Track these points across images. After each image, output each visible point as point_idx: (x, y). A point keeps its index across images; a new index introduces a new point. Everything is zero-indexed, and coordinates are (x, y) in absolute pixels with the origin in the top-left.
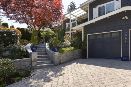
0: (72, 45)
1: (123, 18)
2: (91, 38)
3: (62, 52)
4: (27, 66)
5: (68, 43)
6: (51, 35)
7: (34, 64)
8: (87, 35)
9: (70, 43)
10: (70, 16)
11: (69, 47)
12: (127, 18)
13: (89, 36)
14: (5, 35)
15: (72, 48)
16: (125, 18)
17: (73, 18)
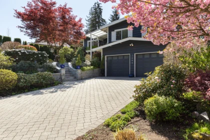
0: (91, 65)
2: (109, 58)
3: (83, 70)
4: (58, 79)
5: (88, 62)
6: (70, 53)
7: (63, 77)
8: (106, 56)
9: (90, 63)
10: (91, 35)
11: (89, 66)
12: (133, 45)
13: (107, 57)
14: (40, 55)
15: (92, 67)
16: (131, 45)
17: (93, 37)
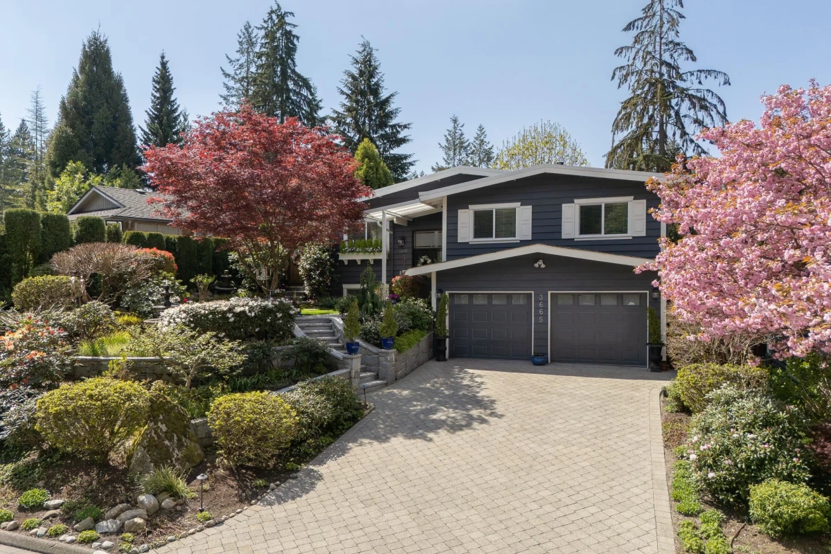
1: (536, 265)
12: (543, 266)
16: (540, 265)
